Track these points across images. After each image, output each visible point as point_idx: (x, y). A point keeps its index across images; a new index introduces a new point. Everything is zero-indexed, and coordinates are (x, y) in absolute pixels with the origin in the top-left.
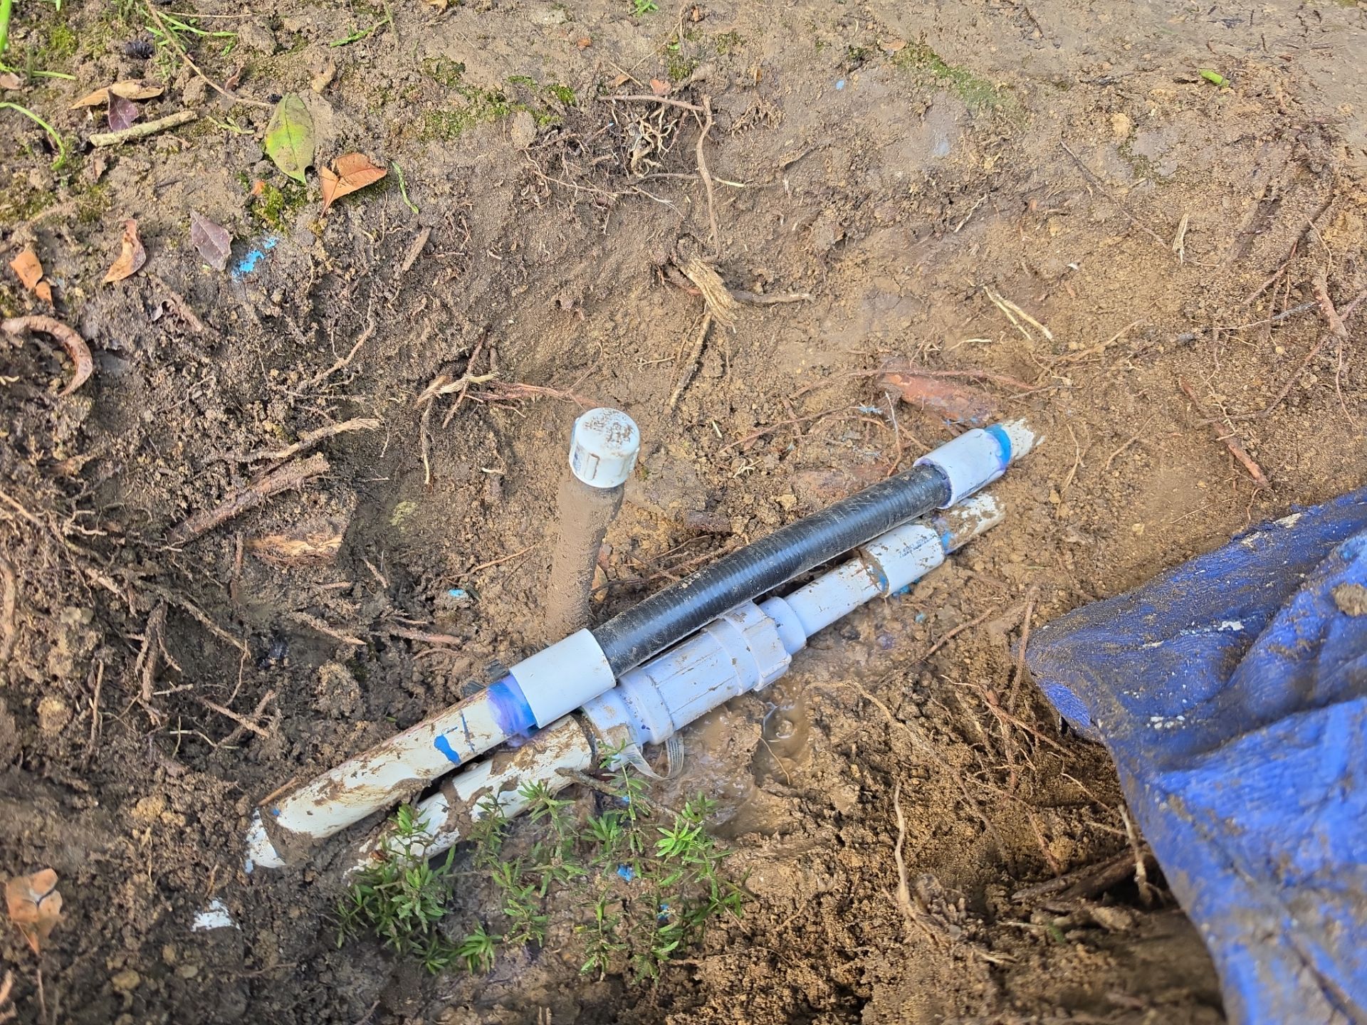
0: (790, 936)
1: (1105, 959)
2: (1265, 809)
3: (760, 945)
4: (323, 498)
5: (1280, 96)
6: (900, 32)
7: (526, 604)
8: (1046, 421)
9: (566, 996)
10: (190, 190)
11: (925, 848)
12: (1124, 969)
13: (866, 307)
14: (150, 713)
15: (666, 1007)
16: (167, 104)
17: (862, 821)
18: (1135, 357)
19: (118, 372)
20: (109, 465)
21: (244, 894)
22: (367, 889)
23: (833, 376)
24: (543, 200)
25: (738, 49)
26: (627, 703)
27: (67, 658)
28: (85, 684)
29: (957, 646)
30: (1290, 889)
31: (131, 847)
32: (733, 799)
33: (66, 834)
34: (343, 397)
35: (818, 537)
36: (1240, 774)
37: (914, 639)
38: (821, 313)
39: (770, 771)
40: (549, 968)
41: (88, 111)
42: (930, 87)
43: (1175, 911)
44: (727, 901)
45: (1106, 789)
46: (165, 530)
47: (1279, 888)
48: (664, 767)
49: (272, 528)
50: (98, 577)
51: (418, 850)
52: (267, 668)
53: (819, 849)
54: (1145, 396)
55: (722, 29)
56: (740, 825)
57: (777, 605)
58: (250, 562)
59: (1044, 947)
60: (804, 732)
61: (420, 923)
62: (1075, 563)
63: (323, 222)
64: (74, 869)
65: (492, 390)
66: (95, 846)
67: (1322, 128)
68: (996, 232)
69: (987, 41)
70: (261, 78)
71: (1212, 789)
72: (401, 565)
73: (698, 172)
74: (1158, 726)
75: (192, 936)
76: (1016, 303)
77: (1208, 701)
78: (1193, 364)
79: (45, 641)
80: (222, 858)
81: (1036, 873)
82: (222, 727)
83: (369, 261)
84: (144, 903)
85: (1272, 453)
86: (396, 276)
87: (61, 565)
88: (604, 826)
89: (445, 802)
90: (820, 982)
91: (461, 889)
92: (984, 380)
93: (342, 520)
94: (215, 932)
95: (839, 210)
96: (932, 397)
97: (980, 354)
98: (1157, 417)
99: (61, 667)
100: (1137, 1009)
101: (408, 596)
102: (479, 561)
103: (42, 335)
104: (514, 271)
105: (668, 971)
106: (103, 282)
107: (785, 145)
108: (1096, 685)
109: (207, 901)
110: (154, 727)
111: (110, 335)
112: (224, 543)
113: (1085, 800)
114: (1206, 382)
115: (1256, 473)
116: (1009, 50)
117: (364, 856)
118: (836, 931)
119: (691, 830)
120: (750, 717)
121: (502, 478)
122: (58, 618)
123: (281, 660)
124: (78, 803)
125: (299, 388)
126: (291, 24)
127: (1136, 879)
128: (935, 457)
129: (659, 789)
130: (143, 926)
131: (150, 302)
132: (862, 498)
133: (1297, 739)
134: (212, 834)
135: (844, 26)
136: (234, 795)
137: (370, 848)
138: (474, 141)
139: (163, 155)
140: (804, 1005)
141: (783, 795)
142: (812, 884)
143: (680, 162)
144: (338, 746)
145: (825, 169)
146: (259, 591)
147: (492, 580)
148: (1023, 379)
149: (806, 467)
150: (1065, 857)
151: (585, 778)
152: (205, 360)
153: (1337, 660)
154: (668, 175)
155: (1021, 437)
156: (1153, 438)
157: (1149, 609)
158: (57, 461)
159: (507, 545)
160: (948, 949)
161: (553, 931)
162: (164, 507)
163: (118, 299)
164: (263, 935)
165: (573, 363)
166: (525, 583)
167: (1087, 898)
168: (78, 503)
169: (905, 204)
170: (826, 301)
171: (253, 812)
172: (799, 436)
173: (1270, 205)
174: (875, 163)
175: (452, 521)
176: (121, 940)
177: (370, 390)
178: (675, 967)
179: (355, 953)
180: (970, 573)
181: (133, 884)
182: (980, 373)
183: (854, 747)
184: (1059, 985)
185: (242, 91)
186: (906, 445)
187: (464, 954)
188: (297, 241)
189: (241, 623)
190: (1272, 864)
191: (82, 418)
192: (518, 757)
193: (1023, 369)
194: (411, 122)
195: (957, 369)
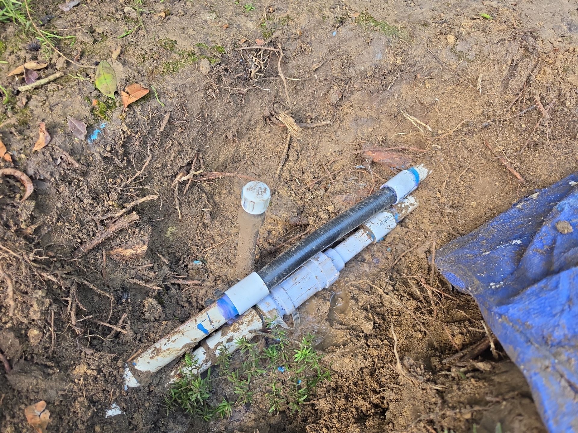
0: (352, 387)
1: (483, 383)
2: (540, 317)
3: (340, 392)
4: (137, 230)
5: (513, 22)
6: (357, 9)
7: (227, 263)
8: (432, 164)
9: (263, 423)
10: (65, 106)
11: (402, 344)
12: (491, 386)
13: (354, 124)
14: (76, 329)
15: (305, 422)
16: (50, 70)
17: (376, 336)
18: (466, 134)
19: (44, 188)
20: (46, 228)
21: (125, 399)
22: (176, 390)
23: (343, 154)
24: (216, 95)
25: (290, 22)
26: (274, 300)
27: (38, 312)
28: (46, 321)
29: (405, 260)
30: (553, 347)
31: (76, 387)
32: (322, 333)
33: (47, 385)
34: (141, 187)
35: (345, 223)
36: (529, 304)
37: (387, 259)
38: (336, 129)
39: (336, 320)
40: (255, 412)
41: (16, 77)
42: (372, 31)
43: (508, 361)
44: (324, 375)
45: (474, 313)
46: (72, 252)
47: (548, 348)
48: (292, 323)
49: (117, 246)
50: (46, 276)
51: (195, 372)
52: (122, 304)
53: (360, 350)
54: (471, 150)
55: (283, 15)
56: (326, 343)
57: (331, 252)
58: (109, 261)
59: (457, 381)
60: (347, 302)
61: (200, 401)
62: (449, 221)
63: (124, 115)
64: (53, 399)
65: (203, 176)
66: (60, 388)
67: (531, 33)
68: (404, 88)
69: (393, 9)
70: (89, 55)
71: (518, 311)
72: (172, 253)
73: (279, 76)
74: (493, 287)
75: (106, 420)
76: (415, 117)
77: (512, 274)
78: (489, 135)
79: (27, 306)
80: (114, 386)
81: (450, 350)
82: (106, 331)
83: (146, 129)
84: (84, 409)
85: (524, 168)
86: (158, 134)
87: (30, 273)
88: (271, 352)
89: (204, 350)
90: (367, 404)
91: (214, 385)
92: (404, 149)
93: (146, 238)
94: (115, 417)
95: (339, 85)
96: (385, 159)
97: (402, 139)
98: (477, 158)
99: (36, 316)
100: (498, 402)
101: (176, 266)
102: (204, 248)
103: (9, 176)
104: (207, 126)
105: (304, 407)
106: (33, 150)
107: (314, 61)
108: (466, 273)
109: (110, 404)
110: (78, 335)
111: (39, 173)
112: (98, 254)
113: (466, 319)
114: (496, 142)
115: (519, 177)
116: (402, 12)
117: (173, 377)
118: (370, 382)
119: (307, 349)
120: (325, 299)
121: (211, 212)
122: (32, 295)
123: (127, 300)
124: (51, 371)
125: (122, 186)
126: (99, 30)
127: (491, 349)
128: (389, 184)
129: (291, 333)
130: (85, 419)
131: (54, 157)
132: (361, 204)
133: (549, 287)
134: (109, 377)
135: (333, 9)
136: (116, 359)
137: (175, 373)
138: (185, 73)
139: (51, 93)
140: (362, 414)
141: (342, 329)
142: (359, 365)
143: (271, 72)
144: (156, 333)
145: (332, 69)
146: (114, 272)
147: (211, 255)
148: (421, 147)
149: (336, 193)
150: (461, 343)
151: (261, 333)
152: (82, 179)
153: (561, 253)
154: (267, 78)
155: (423, 171)
156: (476, 166)
157: (483, 238)
158: (23, 229)
159: (216, 239)
160: (419, 386)
161: (254, 397)
162: (71, 242)
163: (40, 157)
164: (136, 415)
165: (235, 160)
166: (225, 254)
167: (472, 359)
168: (34, 245)
169: (366, 80)
170: (337, 124)
171: (125, 365)
172: (332, 180)
173: (514, 67)
174: (352, 65)
175: (192, 232)
176: (77, 426)
177: (151, 182)
178: (306, 405)
179: (173, 417)
180: (407, 229)
181: (78, 402)
182: (403, 147)
183: (369, 306)
184: (466, 396)
185: (82, 61)
186: (376, 180)
187: (219, 411)
188: (114, 123)
189: (108, 287)
190: (545, 339)
191: (31, 210)
192: (232, 328)
193: (421, 144)
194: (157, 68)
195: (394, 146)
